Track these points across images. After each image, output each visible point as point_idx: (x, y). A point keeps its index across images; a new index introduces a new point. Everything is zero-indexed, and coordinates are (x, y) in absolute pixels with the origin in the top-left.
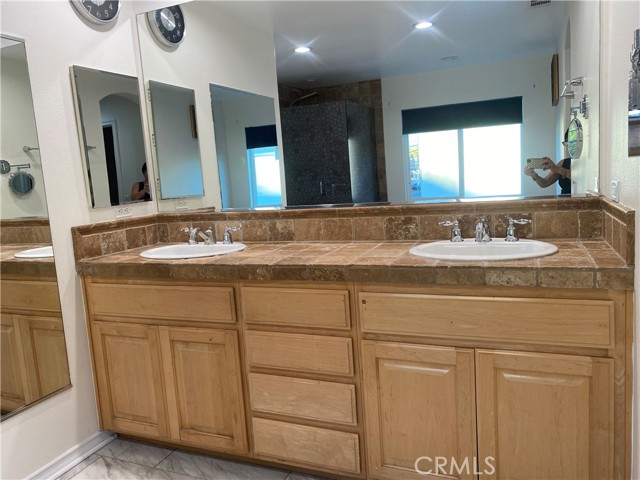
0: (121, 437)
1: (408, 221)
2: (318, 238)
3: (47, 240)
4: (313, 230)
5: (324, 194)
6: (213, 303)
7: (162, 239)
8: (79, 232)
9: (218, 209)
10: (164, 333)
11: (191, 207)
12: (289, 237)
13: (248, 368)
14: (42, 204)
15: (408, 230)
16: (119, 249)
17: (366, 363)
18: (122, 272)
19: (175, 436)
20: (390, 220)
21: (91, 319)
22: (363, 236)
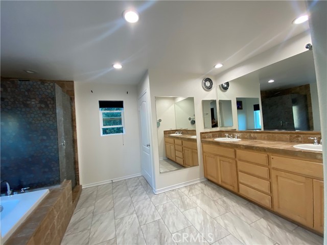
0: (209, 180)
1: (298, 136)
2: (264, 139)
3: (195, 135)
4: (263, 137)
5: (282, 126)
6: (230, 153)
7: (221, 136)
8: (202, 133)
9: (237, 130)
10: (218, 158)
11: (229, 129)
12: (255, 138)
13: (238, 170)
14: (195, 127)
15: (298, 140)
16: (210, 138)
17: (273, 176)
18: (210, 143)
19: (220, 183)
20: (291, 136)
21: (203, 152)
22: (280, 140)
